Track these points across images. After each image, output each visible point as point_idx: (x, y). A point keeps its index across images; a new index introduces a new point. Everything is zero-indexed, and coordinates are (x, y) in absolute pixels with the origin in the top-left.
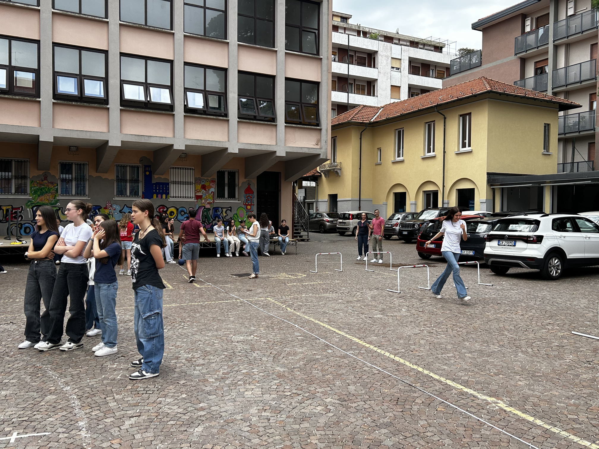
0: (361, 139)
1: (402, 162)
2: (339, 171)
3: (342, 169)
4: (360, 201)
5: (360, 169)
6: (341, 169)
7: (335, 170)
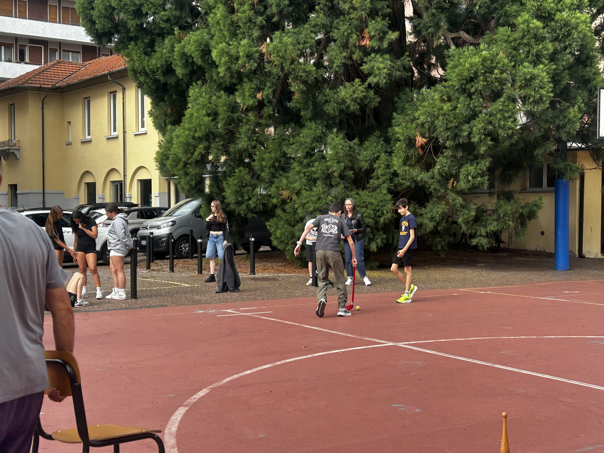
0: (43, 108)
1: (90, 141)
2: (16, 152)
3: (21, 150)
4: (44, 193)
5: (43, 150)
6: (19, 150)
7: (11, 151)
